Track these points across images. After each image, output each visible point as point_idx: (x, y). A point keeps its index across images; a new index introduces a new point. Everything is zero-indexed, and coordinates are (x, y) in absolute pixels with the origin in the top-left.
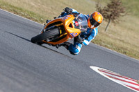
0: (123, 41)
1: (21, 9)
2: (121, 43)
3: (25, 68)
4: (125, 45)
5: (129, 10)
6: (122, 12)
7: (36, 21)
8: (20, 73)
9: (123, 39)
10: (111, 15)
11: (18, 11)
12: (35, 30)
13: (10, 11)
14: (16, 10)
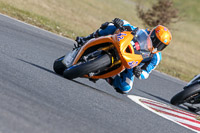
0: (175, 59)
1: (28, 13)
2: (173, 62)
3: (35, 99)
4: (178, 65)
5: (184, 14)
6: (174, 17)
7: (50, 30)
8: (26, 106)
9: (175, 55)
10: (158, 22)
11: (25, 16)
12: (48, 43)
13: (13, 15)
14: (21, 14)
